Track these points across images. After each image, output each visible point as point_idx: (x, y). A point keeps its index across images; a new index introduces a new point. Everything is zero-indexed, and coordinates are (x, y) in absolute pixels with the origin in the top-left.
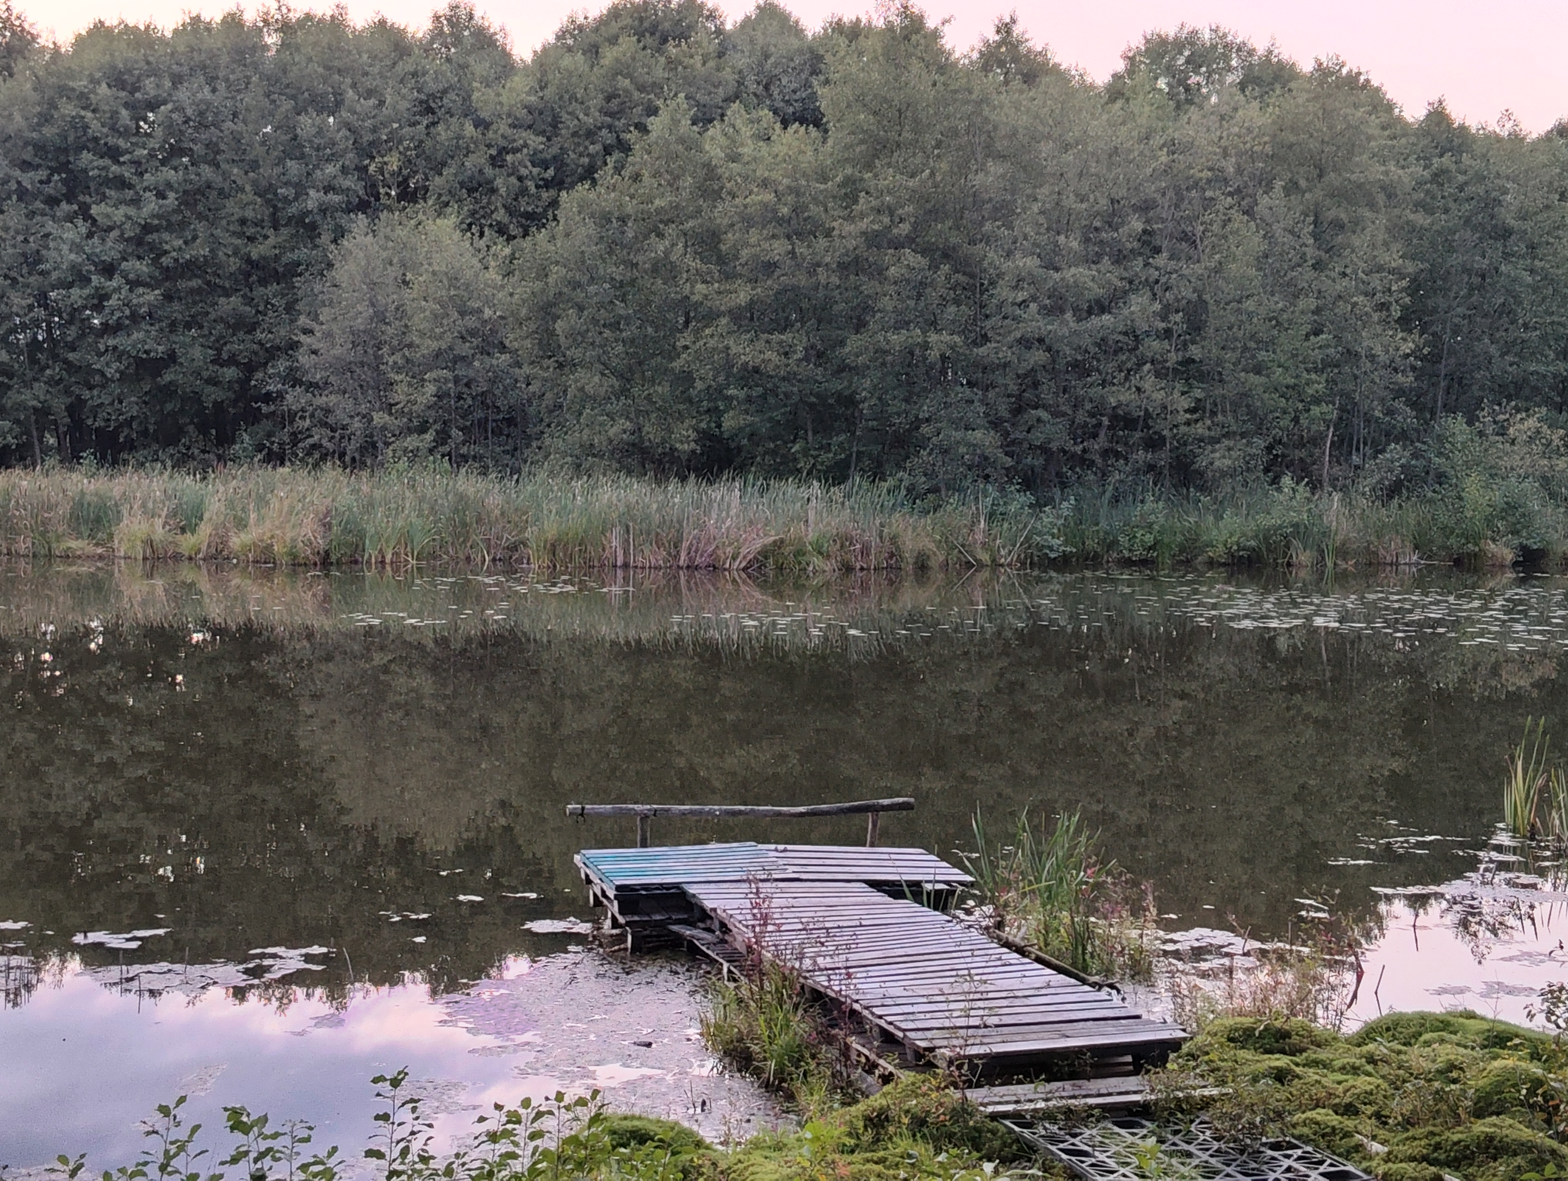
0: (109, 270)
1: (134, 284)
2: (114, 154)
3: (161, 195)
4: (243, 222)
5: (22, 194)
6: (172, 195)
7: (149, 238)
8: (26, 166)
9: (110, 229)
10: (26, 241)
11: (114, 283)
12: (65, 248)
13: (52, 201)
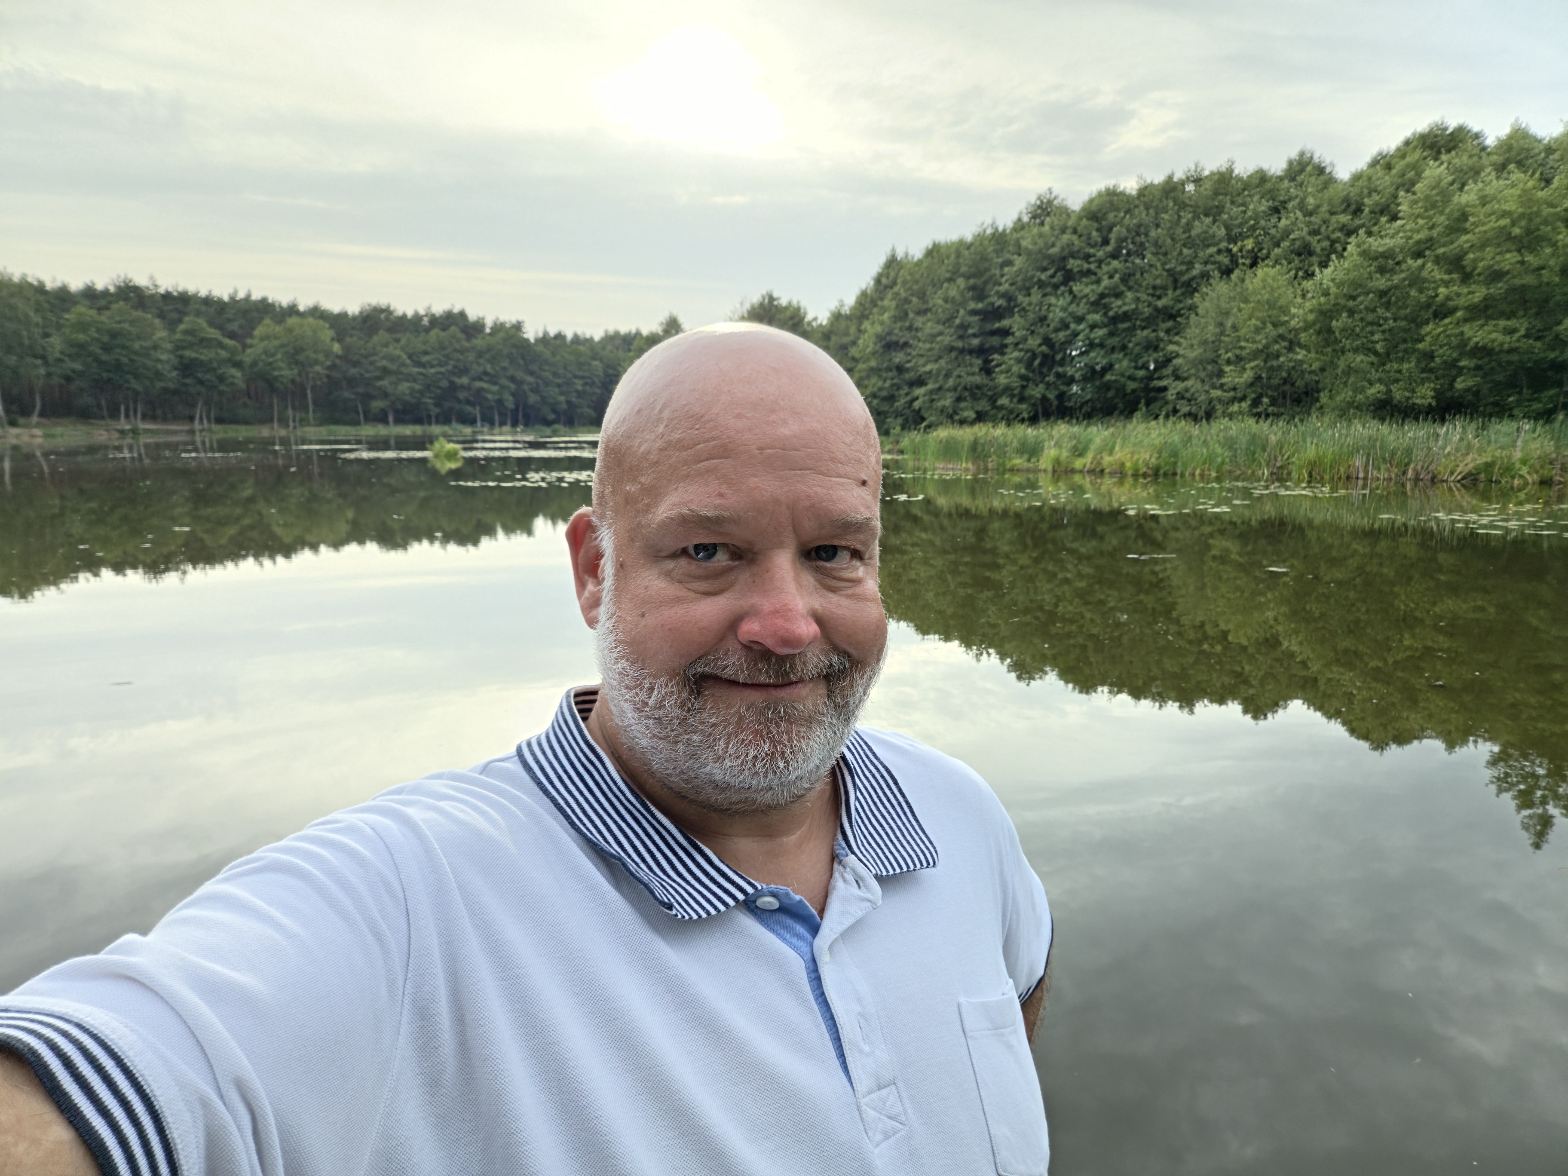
0: (1080, 320)
1: (1093, 327)
2: (1087, 257)
3: (1111, 277)
4: (1154, 288)
5: (1041, 284)
6: (1117, 276)
7: (1104, 301)
8: (1045, 269)
9: (1082, 298)
10: (1040, 310)
11: (1082, 327)
12: (1057, 310)
13: (1056, 287)
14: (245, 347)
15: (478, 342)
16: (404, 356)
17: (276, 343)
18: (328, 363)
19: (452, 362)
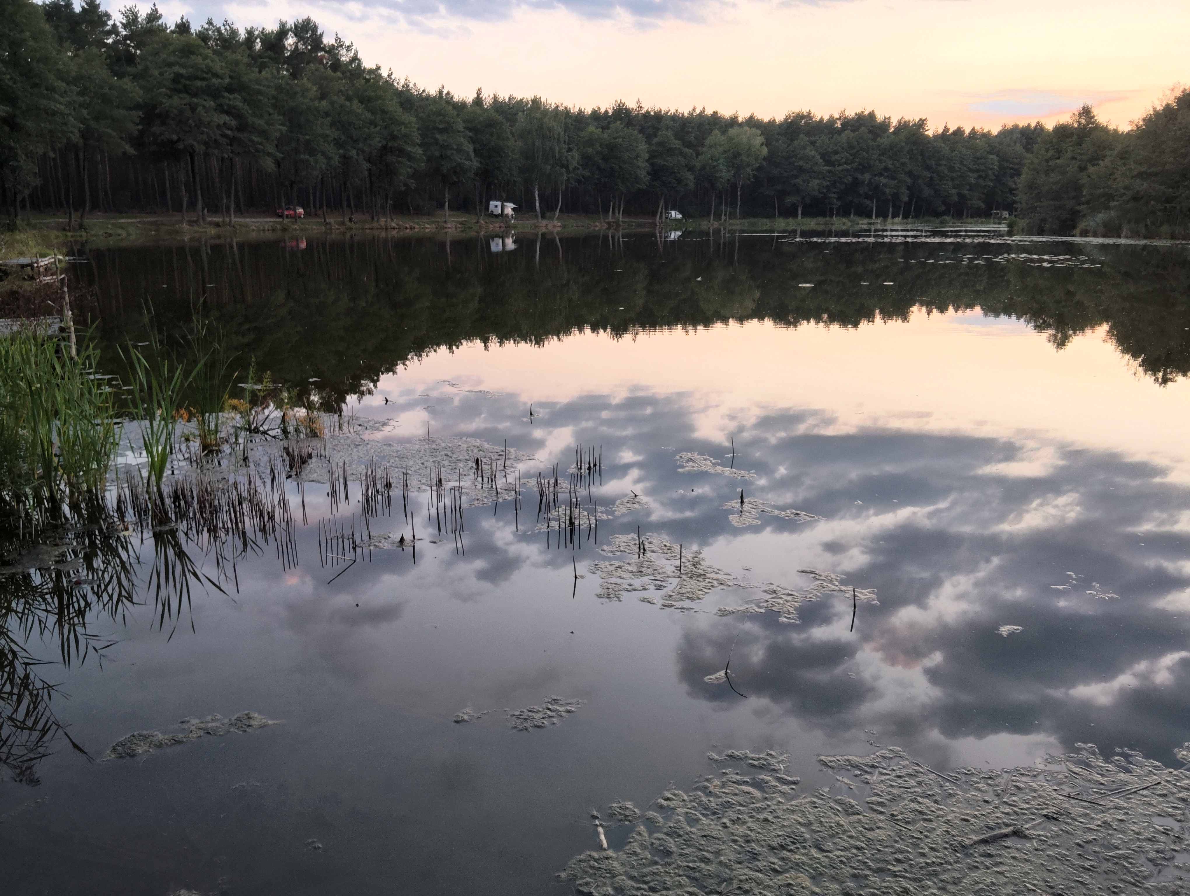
14: (698, 154)
15: (883, 141)
16: (818, 157)
17: (721, 150)
18: (757, 165)
19: (857, 160)
